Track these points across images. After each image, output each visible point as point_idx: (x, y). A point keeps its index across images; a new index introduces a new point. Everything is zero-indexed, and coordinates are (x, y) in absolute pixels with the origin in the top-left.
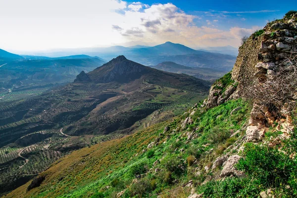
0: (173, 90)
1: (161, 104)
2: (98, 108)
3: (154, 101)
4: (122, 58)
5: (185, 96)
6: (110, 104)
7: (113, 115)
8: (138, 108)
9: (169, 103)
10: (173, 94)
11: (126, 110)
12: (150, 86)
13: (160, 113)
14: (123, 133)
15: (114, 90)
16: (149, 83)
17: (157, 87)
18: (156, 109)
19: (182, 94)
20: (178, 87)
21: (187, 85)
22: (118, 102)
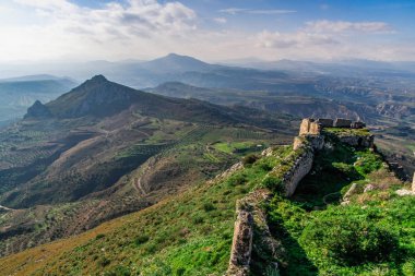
0: (177, 123)
1: (160, 146)
2: (62, 158)
3: (148, 143)
4: (99, 79)
5: (194, 132)
6: (81, 151)
7: (85, 168)
8: (124, 155)
9: (172, 144)
10: (178, 129)
11: (107, 158)
12: (143, 119)
13: (157, 161)
14: (100, 197)
15: (89, 129)
16: (142, 114)
17: (153, 120)
18: (153, 155)
19: (190, 129)
20: (184, 119)
21: (197, 115)
22: (95, 148)
